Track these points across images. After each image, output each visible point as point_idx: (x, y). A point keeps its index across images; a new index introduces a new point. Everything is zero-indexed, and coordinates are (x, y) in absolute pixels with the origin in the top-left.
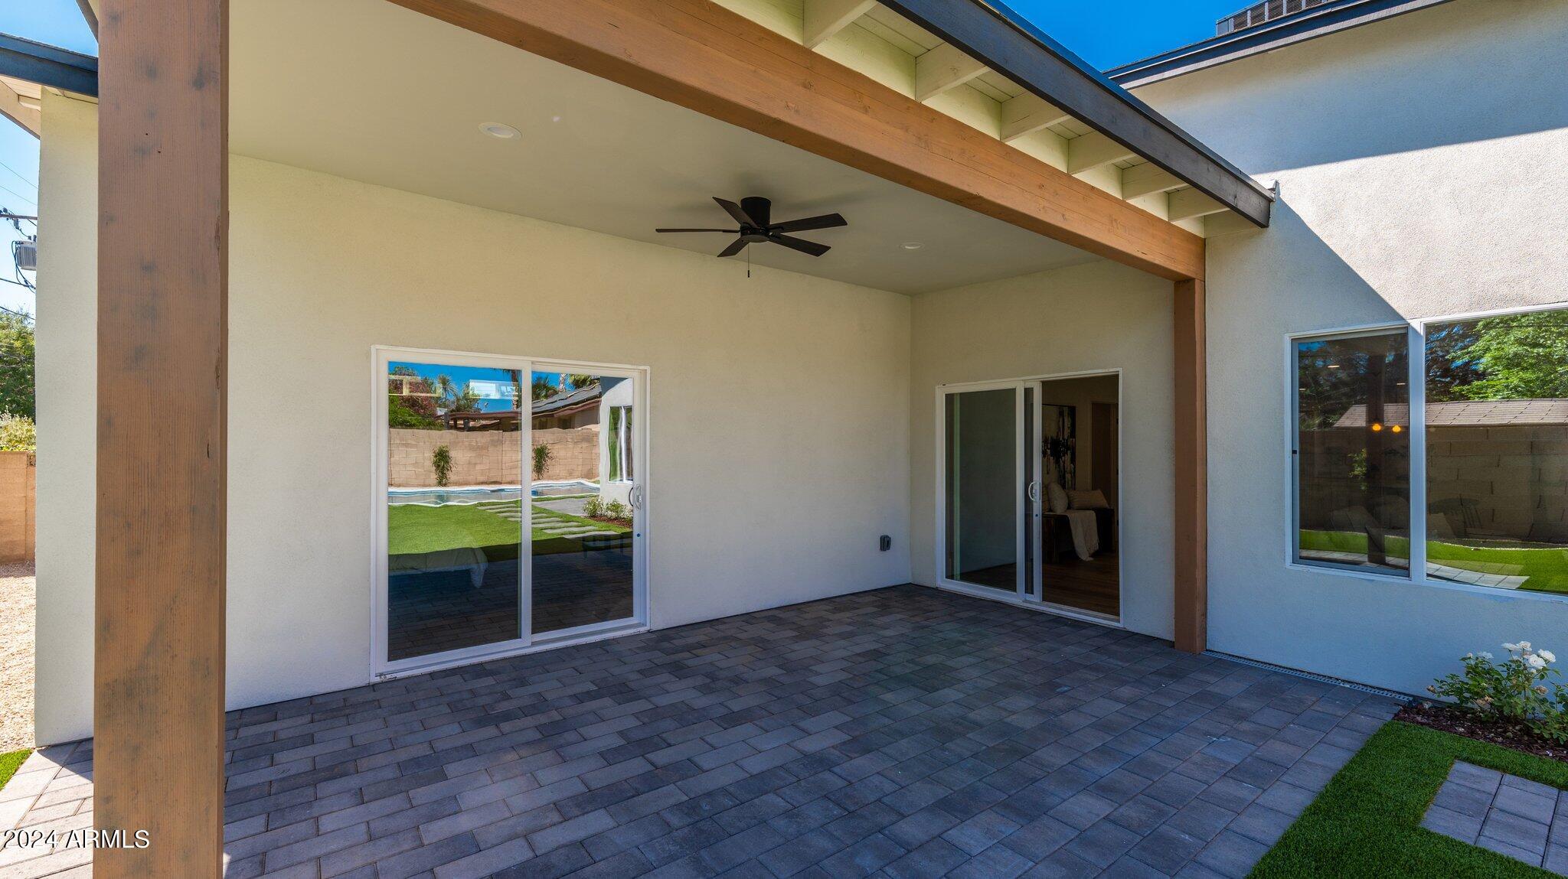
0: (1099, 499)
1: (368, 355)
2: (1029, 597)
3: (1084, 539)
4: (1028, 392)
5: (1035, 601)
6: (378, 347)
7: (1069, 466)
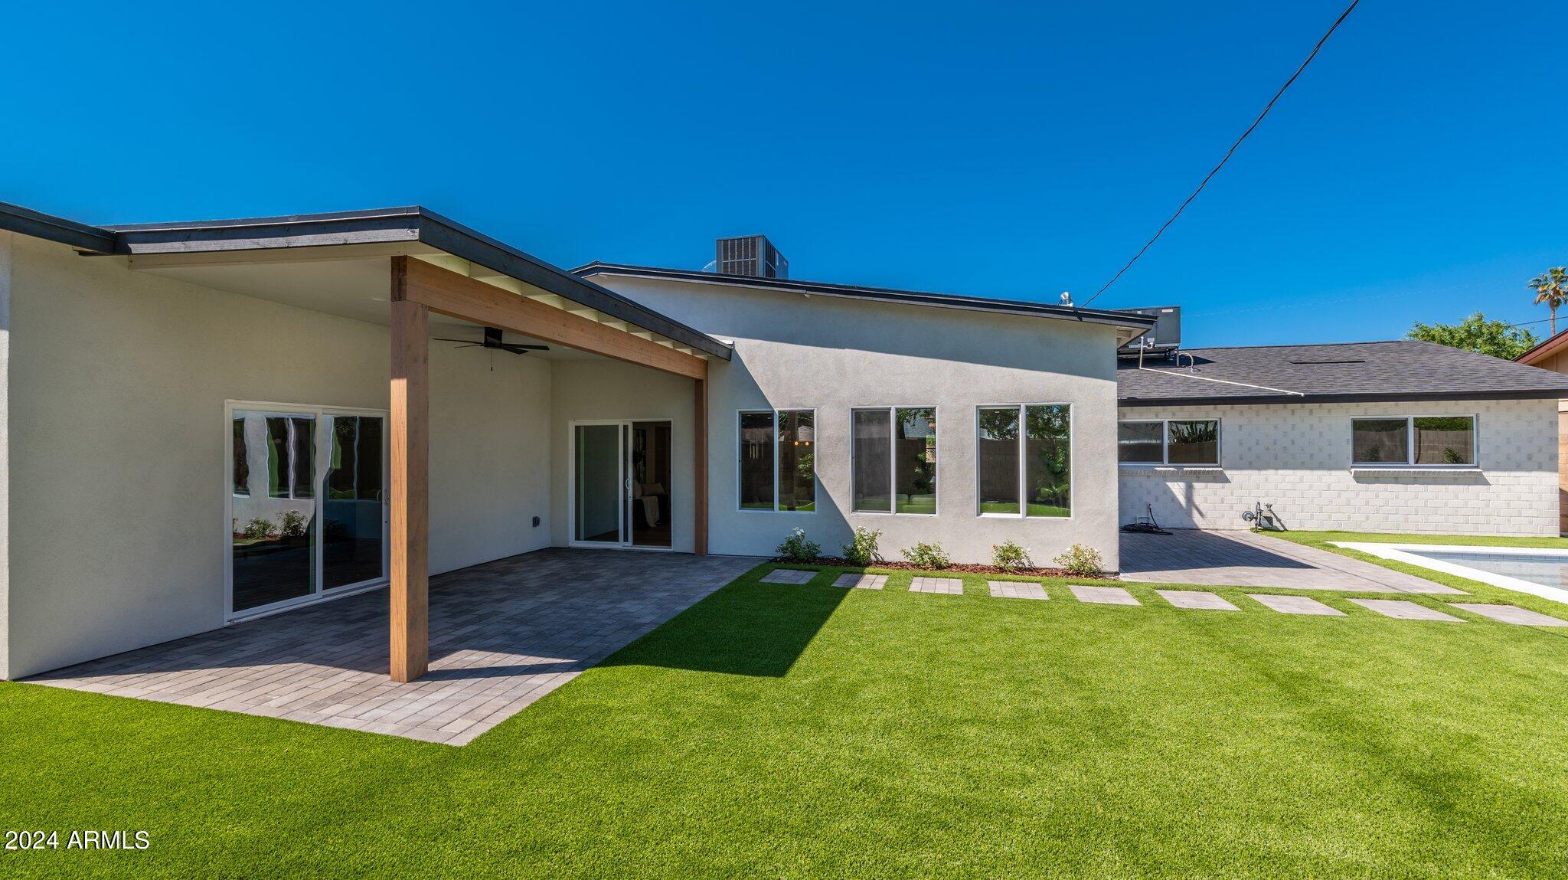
0: (660, 489)
1: (222, 406)
2: (626, 544)
3: (652, 516)
4: (625, 428)
5: (629, 545)
6: (229, 400)
7: (642, 468)
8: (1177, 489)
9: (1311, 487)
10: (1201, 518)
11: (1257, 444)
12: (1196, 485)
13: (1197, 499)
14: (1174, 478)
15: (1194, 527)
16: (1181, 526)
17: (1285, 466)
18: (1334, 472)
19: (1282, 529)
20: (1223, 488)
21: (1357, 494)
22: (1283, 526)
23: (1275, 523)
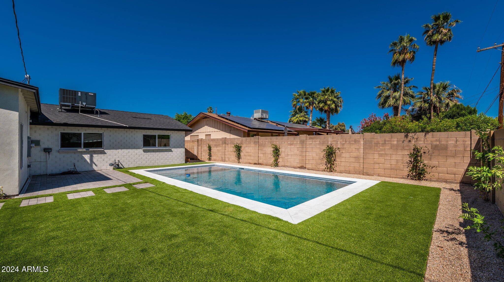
8: (87, 157)
9: (132, 154)
10: (96, 167)
11: (116, 141)
12: (94, 155)
13: (95, 160)
14: (85, 153)
15: (93, 170)
16: (88, 170)
17: (124, 148)
18: (138, 150)
19: (123, 168)
20: (104, 156)
21: (144, 156)
22: (123, 167)
23: (120, 166)
